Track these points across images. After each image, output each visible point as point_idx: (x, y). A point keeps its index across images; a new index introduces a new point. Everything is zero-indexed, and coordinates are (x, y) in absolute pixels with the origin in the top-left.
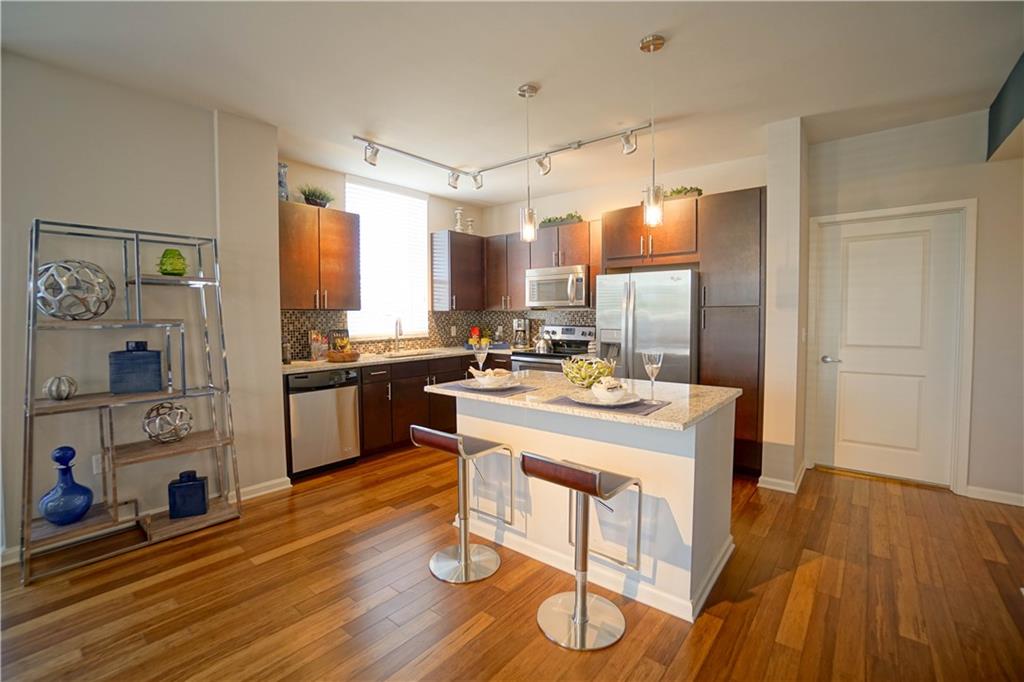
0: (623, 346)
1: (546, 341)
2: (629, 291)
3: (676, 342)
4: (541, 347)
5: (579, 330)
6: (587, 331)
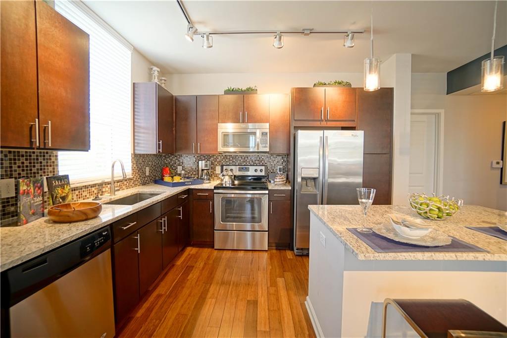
0: (320, 179)
1: (230, 176)
2: (323, 143)
4: (227, 181)
5: (252, 169)
6: (259, 168)
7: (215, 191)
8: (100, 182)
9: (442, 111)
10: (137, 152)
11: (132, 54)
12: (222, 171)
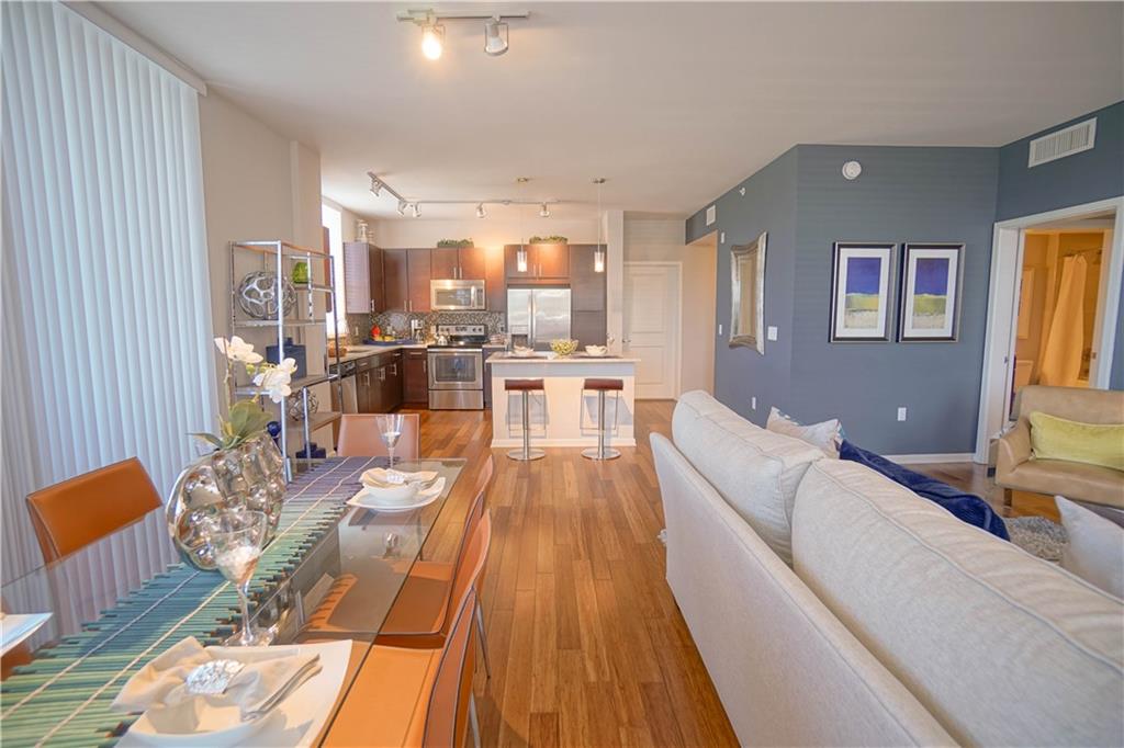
0: (529, 337)
1: (446, 337)
2: (531, 299)
3: (560, 335)
4: (442, 341)
5: (470, 328)
6: (478, 327)
7: (429, 350)
9: (680, 263)
10: (349, 312)
12: (437, 330)
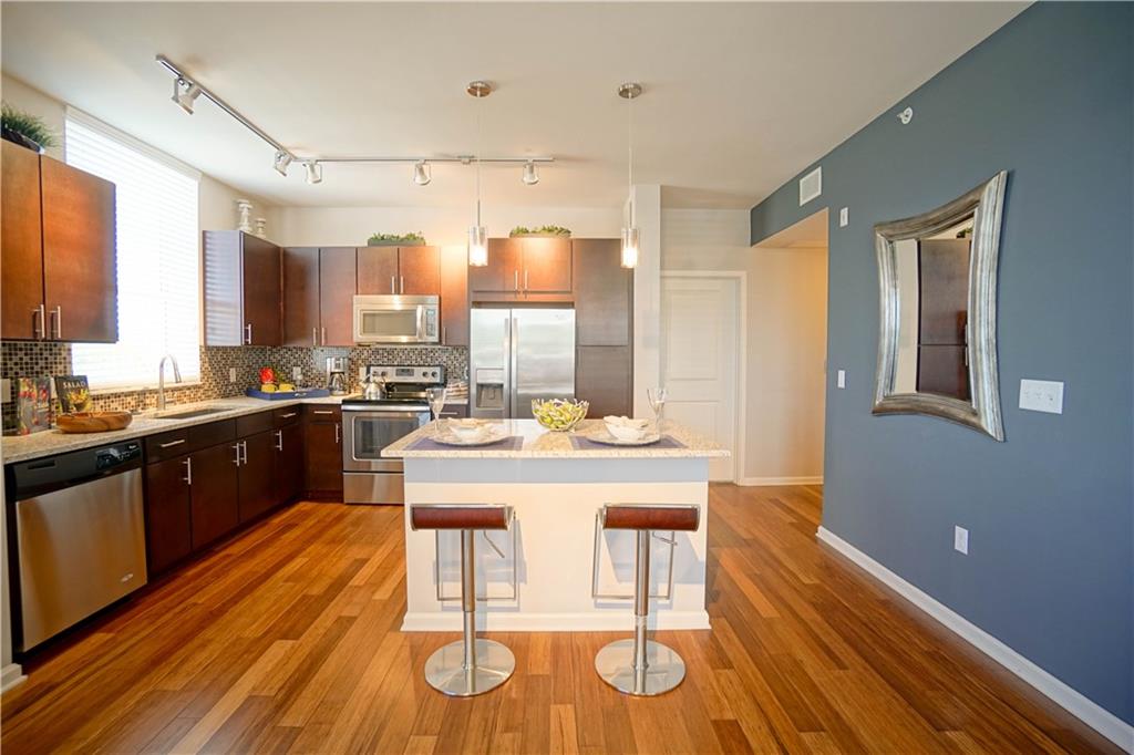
0: (506, 386)
1: (379, 384)
2: (510, 327)
3: (562, 381)
4: (373, 391)
5: (418, 371)
6: (430, 370)
7: (343, 407)
8: (141, 389)
9: (743, 274)
10: (210, 343)
11: (200, 184)
12: (368, 372)
